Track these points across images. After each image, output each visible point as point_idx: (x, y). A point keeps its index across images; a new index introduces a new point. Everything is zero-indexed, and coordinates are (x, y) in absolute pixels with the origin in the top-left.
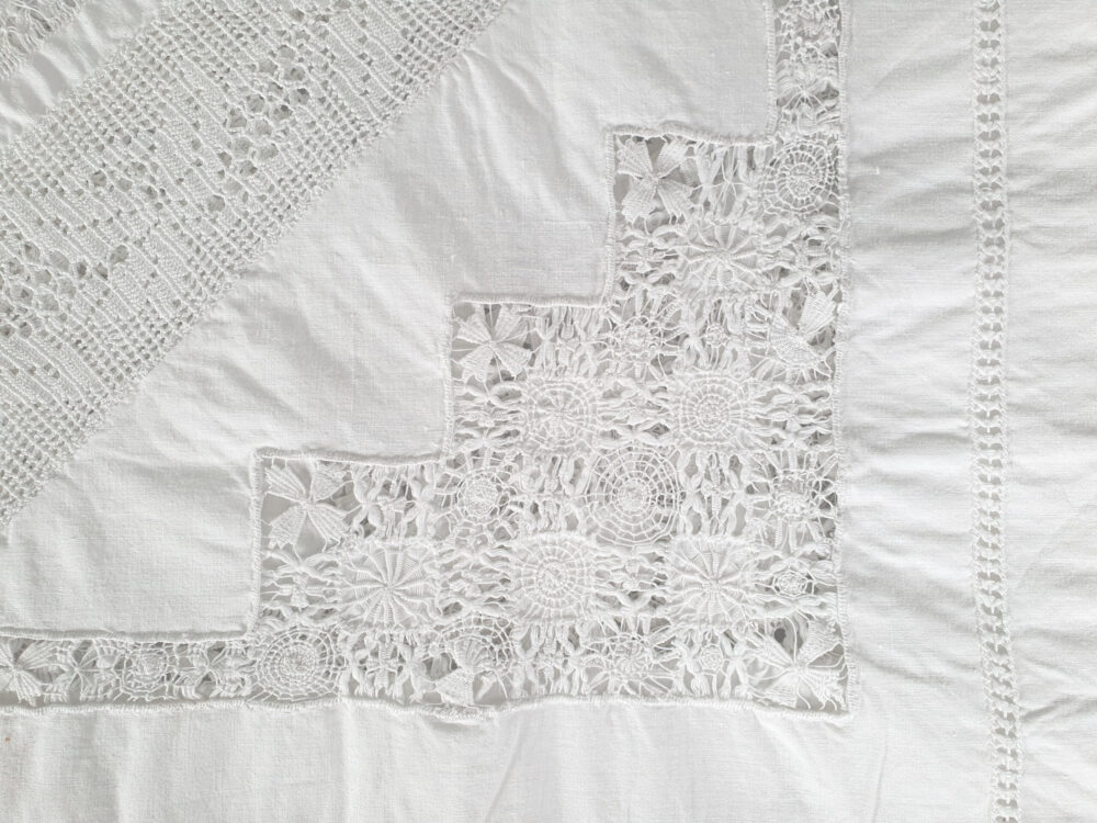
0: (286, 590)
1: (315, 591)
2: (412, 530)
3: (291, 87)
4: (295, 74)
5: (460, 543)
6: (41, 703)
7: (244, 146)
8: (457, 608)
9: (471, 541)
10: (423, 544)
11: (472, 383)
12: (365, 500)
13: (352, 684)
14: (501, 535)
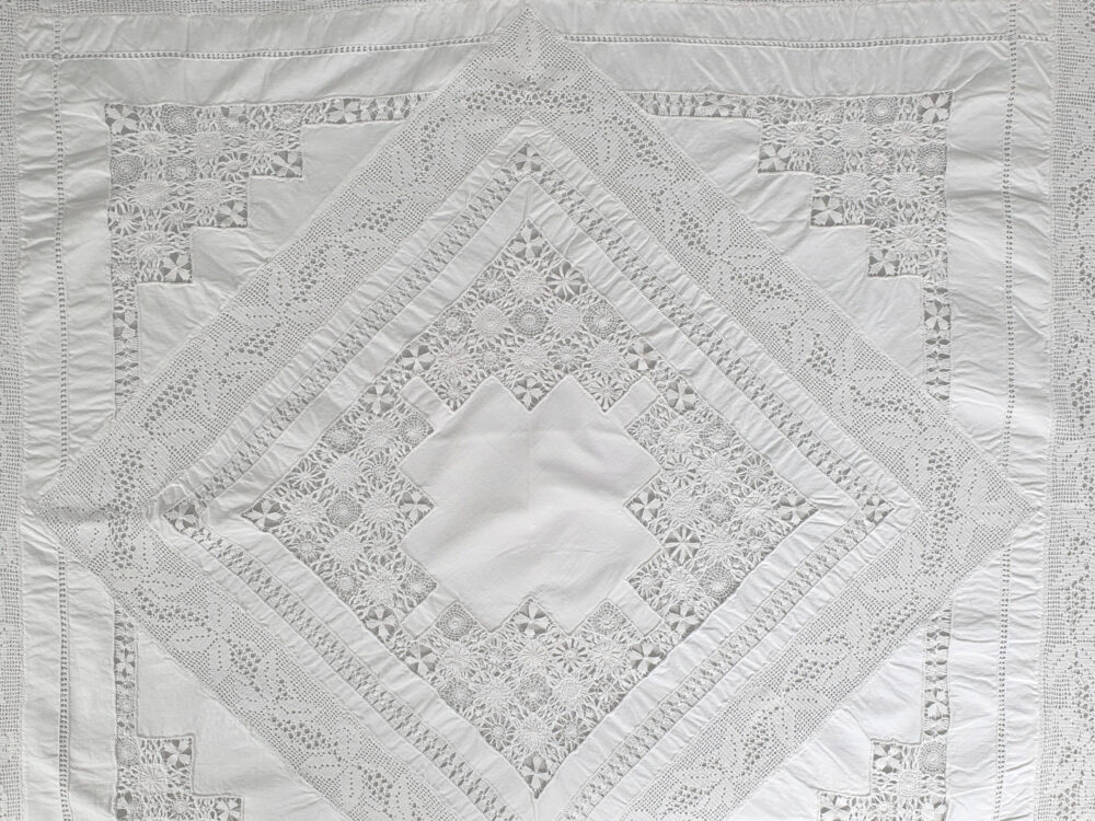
0: (151, 748)
1: (151, 757)
2: (170, 786)
3: (312, 742)
4: (317, 744)
5: (166, 801)
6: (116, 672)
7: (293, 728)
8: (146, 801)
9: (167, 805)
10: (167, 789)
11: (216, 804)
12: (179, 772)
13: (122, 770)
14: (169, 814)
